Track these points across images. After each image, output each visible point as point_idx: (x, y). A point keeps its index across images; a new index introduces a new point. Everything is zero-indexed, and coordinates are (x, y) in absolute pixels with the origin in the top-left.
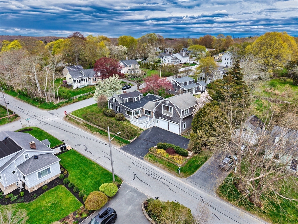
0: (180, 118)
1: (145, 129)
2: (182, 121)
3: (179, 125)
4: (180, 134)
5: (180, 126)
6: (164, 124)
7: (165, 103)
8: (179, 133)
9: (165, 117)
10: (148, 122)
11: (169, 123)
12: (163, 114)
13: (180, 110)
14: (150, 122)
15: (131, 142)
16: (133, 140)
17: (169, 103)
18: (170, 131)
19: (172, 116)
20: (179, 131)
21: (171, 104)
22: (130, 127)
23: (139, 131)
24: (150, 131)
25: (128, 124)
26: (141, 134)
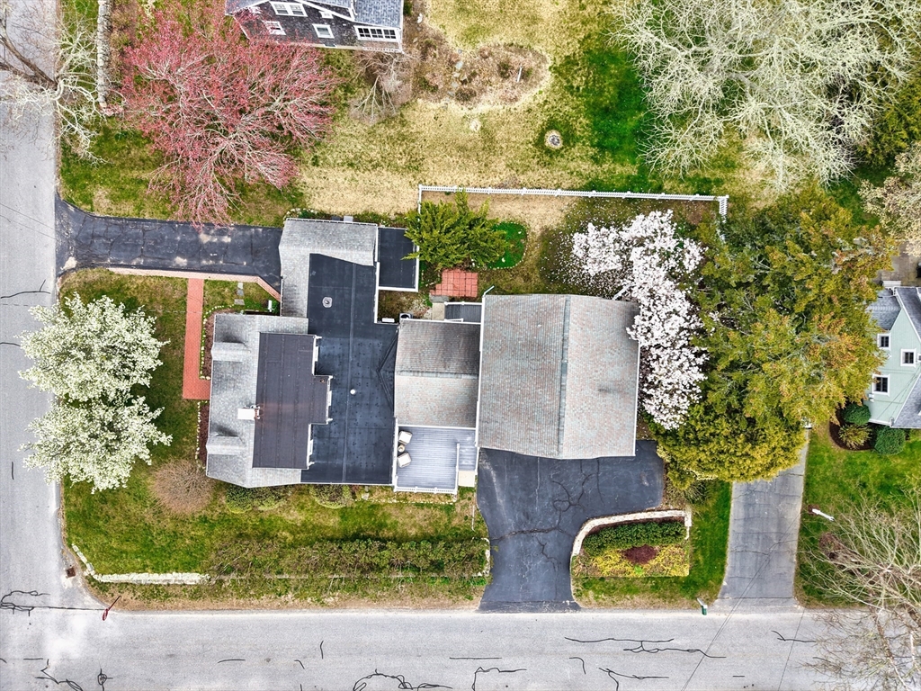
1: (471, 483)
22: (416, 505)
23: (463, 502)
24: (493, 473)
25: (398, 499)
26: (483, 514)
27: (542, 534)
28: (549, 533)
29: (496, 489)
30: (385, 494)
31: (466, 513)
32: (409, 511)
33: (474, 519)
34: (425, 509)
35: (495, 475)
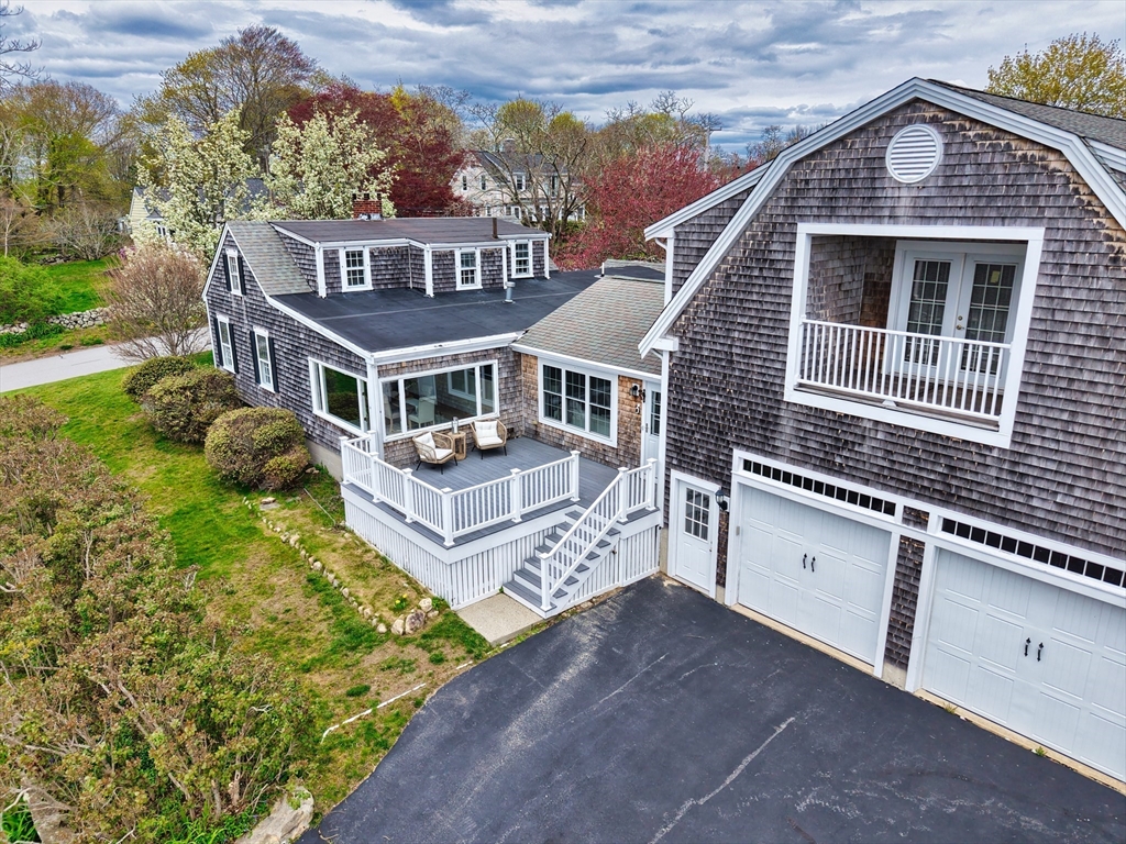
1: (499, 627)
7: (848, 183)
9: (835, 447)
10: (560, 517)
11: (911, 556)
12: (791, 395)
14: (590, 525)
17: (948, 171)
18: (919, 682)
19: (1007, 417)
21: (994, 177)
22: (310, 580)
23: (411, 652)
24: (584, 659)
25: (301, 541)
26: (414, 727)
29: (545, 697)
30: (301, 520)
31: (376, 680)
32: (281, 578)
33: (374, 714)
34: (313, 601)
35: (584, 666)
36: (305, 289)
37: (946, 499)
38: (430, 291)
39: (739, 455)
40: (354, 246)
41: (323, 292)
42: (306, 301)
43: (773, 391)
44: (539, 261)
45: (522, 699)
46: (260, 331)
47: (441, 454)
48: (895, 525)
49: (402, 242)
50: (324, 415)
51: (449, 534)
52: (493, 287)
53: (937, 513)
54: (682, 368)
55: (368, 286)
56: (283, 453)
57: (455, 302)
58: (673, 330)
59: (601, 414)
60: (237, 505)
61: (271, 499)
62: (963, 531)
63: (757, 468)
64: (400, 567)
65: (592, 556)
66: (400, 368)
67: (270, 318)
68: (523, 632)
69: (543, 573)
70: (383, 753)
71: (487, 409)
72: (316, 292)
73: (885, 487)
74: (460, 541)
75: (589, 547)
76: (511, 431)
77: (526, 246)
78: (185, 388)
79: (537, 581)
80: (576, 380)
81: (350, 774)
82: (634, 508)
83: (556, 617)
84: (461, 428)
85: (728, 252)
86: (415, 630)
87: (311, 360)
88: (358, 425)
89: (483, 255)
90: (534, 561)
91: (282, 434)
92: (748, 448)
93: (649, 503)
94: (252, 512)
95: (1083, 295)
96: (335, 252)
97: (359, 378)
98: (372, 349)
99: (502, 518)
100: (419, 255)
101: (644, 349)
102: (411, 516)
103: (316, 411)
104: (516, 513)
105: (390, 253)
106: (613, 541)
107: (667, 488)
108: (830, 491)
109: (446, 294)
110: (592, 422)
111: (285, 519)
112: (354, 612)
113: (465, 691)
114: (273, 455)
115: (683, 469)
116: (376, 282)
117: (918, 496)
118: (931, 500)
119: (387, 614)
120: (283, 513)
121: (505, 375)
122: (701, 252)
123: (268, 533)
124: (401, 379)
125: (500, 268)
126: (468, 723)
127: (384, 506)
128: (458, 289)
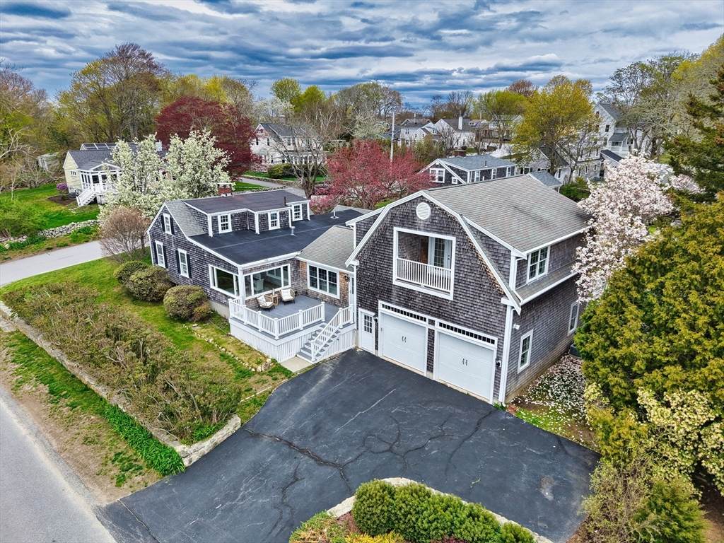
0: (503, 301)
1: (296, 368)
2: (514, 321)
3: (494, 347)
4: (501, 398)
5: (500, 351)
6: (404, 339)
7: (407, 217)
8: (496, 394)
9: (408, 300)
10: (318, 327)
11: (431, 333)
12: (395, 283)
13: (500, 256)
14: (329, 329)
15: (195, 457)
16: (206, 446)
17: (432, 218)
18: (436, 376)
19: (452, 291)
20: (497, 386)
21: (443, 221)
22: (221, 355)
23: (265, 377)
24: (327, 376)
25: (215, 341)
26: (270, 399)
27: (312, 461)
28: (320, 468)
29: (314, 388)
30: (212, 333)
31: (254, 387)
32: (209, 355)
33: (256, 396)
34: (224, 362)
35: (327, 378)
36: (202, 232)
37: (439, 316)
38: (257, 231)
39: (380, 302)
40: (224, 213)
41: (211, 234)
42: (203, 238)
43: (389, 280)
44: (305, 213)
45: (306, 389)
46: (180, 251)
47: (269, 304)
48: (426, 324)
49: (244, 210)
50: (216, 288)
51: (277, 334)
52: (285, 227)
53: (437, 321)
54: (361, 271)
55: (230, 230)
56: (199, 305)
57: (270, 236)
58: (357, 258)
59: (333, 286)
60: (181, 328)
61: (196, 325)
62: (444, 326)
63: (387, 307)
64: (256, 349)
65: (330, 341)
66: (251, 270)
67: (187, 246)
68: (305, 369)
69: (312, 349)
70: (260, 407)
71: (286, 284)
72: (208, 234)
73: (423, 313)
74: (281, 337)
75: (329, 338)
76: (296, 292)
77: (299, 207)
78: (148, 277)
79: (310, 351)
80: (323, 272)
81: (250, 413)
82: (345, 323)
83: (317, 364)
84: (276, 293)
85: (373, 233)
86: (266, 370)
87: (210, 266)
88: (234, 293)
89: (280, 213)
90: (308, 344)
91: (199, 297)
92: (383, 300)
93: (351, 321)
94: (190, 330)
95: (466, 257)
96: (216, 217)
97: (234, 275)
98: (240, 263)
99: (296, 329)
100: (252, 215)
101: (347, 264)
102: (261, 329)
103: (212, 287)
104: (301, 327)
105: (239, 215)
106: (338, 335)
107: (357, 315)
108: (408, 314)
109: (265, 232)
110: (330, 288)
111: (205, 333)
112: (242, 365)
113: (286, 388)
114: (196, 307)
115: (362, 308)
116: (233, 228)
117: (432, 315)
118: (435, 316)
119: (255, 365)
120: (203, 331)
121: (293, 270)
122: (365, 232)
123: (199, 339)
124: (251, 275)
125: (288, 219)
126: (288, 397)
127: (249, 325)
128: (270, 229)
